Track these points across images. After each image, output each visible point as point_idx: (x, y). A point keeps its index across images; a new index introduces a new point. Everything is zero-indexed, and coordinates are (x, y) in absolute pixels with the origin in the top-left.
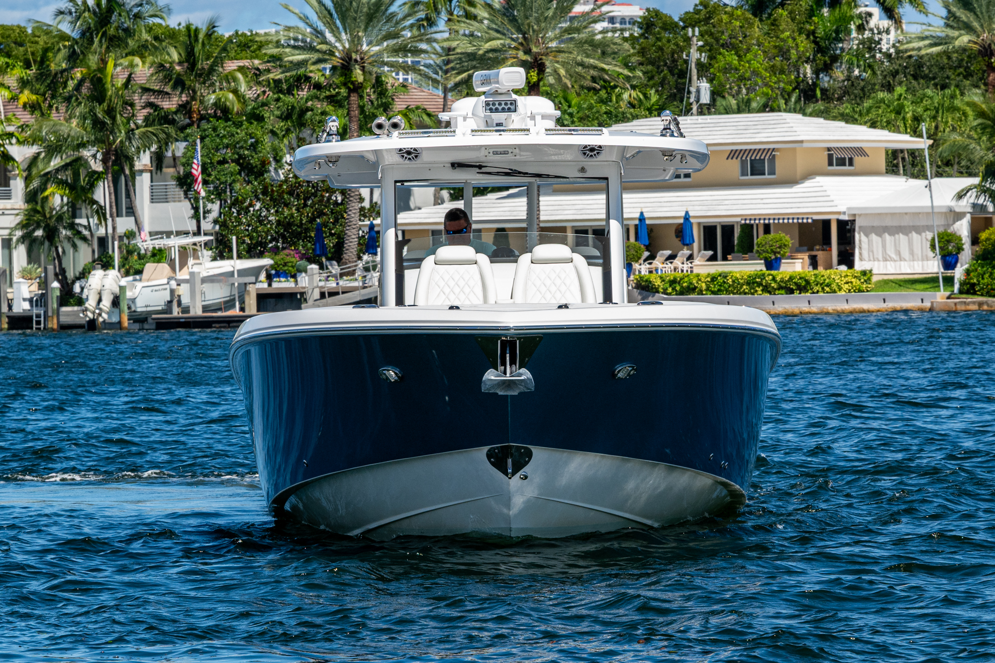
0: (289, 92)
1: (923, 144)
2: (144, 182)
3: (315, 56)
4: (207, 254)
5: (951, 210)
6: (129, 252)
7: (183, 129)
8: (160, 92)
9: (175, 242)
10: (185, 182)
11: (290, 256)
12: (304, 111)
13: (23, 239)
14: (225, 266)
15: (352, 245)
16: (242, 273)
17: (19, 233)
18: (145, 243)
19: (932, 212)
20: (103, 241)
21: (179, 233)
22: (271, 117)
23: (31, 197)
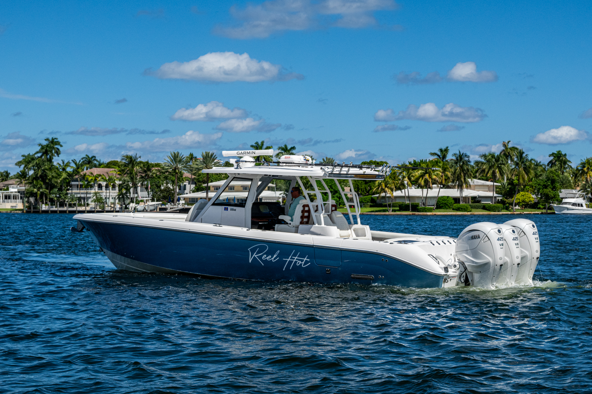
0: (164, 173)
1: (274, 185)
2: (139, 189)
3: (170, 168)
4: (150, 201)
5: (279, 197)
6: (137, 200)
7: (146, 179)
8: (141, 173)
9: (145, 199)
10: (147, 188)
11: (165, 202)
12: (167, 177)
13: (118, 198)
14: (154, 203)
15: (176, 200)
16: (157, 204)
17: (117, 197)
18: (140, 199)
19: (276, 197)
20: (132, 198)
21: (146, 197)
22: (162, 178)
23: (119, 190)
